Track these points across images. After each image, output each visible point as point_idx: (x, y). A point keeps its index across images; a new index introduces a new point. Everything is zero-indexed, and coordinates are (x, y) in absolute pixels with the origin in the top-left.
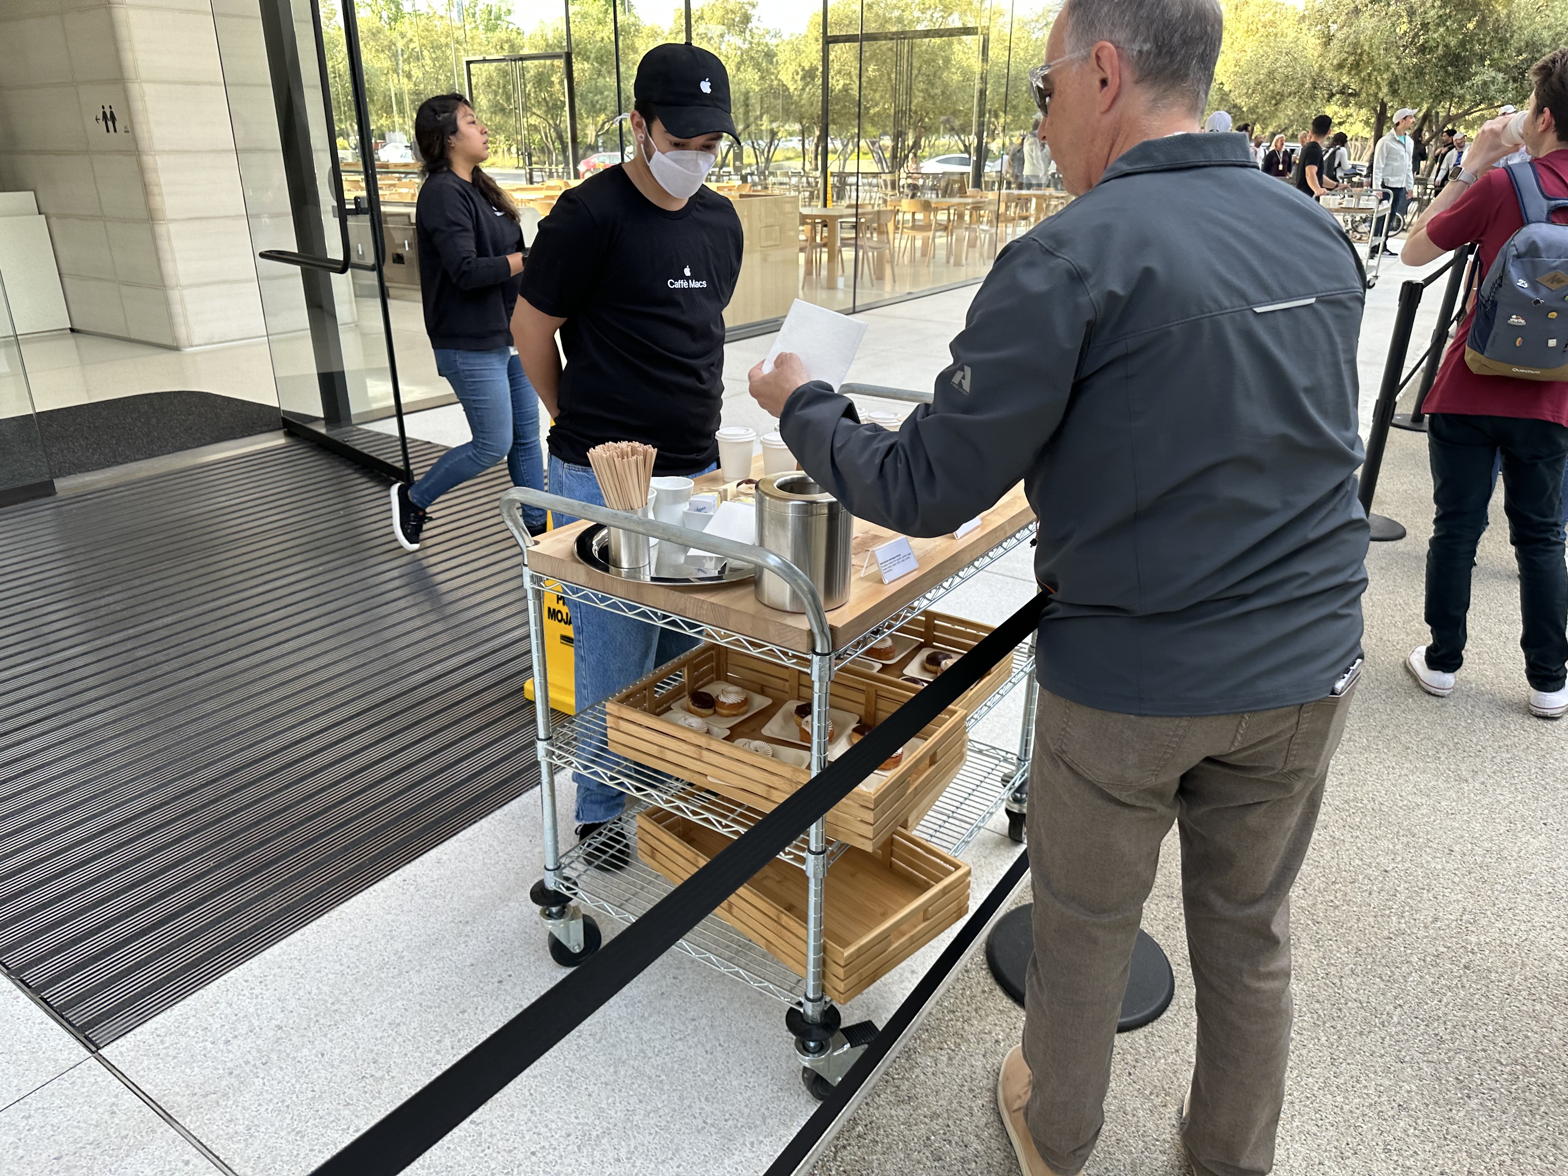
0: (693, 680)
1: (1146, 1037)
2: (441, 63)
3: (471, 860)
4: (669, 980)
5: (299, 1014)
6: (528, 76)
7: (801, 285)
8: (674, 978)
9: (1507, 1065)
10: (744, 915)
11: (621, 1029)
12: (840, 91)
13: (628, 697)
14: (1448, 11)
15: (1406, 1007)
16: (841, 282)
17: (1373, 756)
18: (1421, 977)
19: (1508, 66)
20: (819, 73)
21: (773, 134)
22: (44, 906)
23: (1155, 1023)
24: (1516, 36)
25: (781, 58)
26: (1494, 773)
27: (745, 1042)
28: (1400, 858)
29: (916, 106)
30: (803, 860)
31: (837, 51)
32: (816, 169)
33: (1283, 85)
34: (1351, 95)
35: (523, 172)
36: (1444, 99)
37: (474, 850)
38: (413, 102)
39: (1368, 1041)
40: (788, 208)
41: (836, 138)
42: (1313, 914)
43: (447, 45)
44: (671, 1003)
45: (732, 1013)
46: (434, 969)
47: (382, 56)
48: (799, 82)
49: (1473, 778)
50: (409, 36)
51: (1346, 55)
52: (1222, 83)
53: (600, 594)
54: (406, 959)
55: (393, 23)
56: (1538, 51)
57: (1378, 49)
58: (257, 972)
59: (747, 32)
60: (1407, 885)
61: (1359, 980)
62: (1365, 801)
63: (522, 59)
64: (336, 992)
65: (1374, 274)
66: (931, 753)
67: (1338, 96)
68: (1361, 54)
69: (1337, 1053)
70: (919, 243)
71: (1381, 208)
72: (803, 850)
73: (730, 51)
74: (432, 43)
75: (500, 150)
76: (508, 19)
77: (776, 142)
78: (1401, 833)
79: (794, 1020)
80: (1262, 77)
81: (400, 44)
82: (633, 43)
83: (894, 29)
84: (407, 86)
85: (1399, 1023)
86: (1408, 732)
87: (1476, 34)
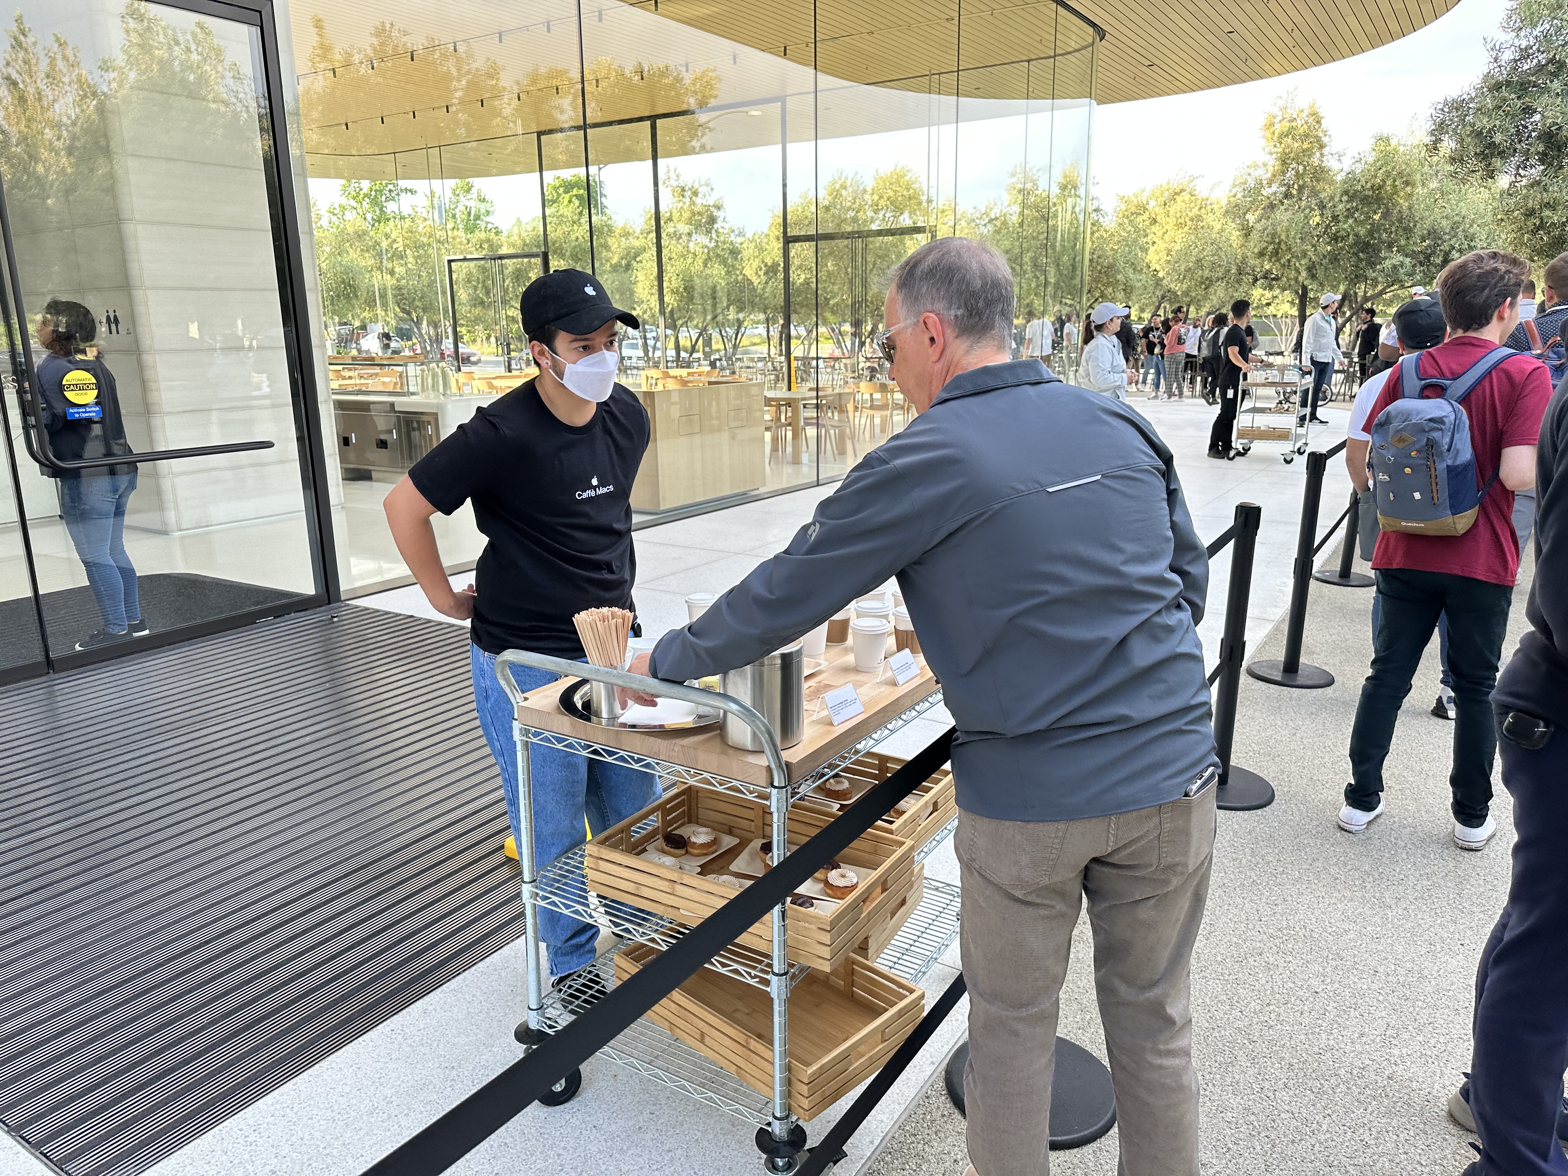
0: (667, 823)
1: (1094, 1152)
2: (423, 260)
3: (456, 1009)
4: (646, 1115)
5: (292, 1159)
6: (506, 272)
7: (767, 461)
8: (651, 1113)
9: (1427, 1165)
10: (715, 1043)
11: (601, 1162)
12: (801, 284)
13: (607, 839)
14: (1355, 204)
15: (1334, 1116)
16: (805, 458)
17: (1304, 887)
18: (1348, 1088)
19: (1413, 251)
20: (781, 268)
21: (740, 323)
22: (43, 1066)
23: (1103, 1139)
24: (1418, 225)
25: (745, 254)
26: (1416, 899)
27: (719, 1170)
28: (1329, 980)
29: (872, 297)
30: (767, 983)
31: (796, 249)
32: (781, 355)
33: (1211, 271)
34: (1273, 279)
35: (502, 359)
36: (1359, 282)
37: (458, 1000)
38: (395, 296)
39: (1300, 1148)
40: (754, 391)
41: (799, 325)
42: (1249, 1034)
43: (429, 245)
44: (648, 1136)
45: (707, 1144)
46: (421, 1113)
47: (366, 255)
48: (762, 277)
49: (1396, 904)
50: (393, 236)
51: (1266, 244)
52: (1155, 270)
53: (583, 742)
54: (395, 1103)
55: (376, 224)
56: (1440, 239)
57: (1294, 238)
58: (251, 1121)
59: (713, 231)
60: (1335, 1005)
61: (1291, 1093)
62: (1297, 929)
63: (501, 258)
64: (328, 1137)
65: (1304, 441)
66: (882, 880)
67: (1262, 280)
68: (1279, 243)
69: (1271, 1160)
70: (877, 421)
71: (1303, 382)
72: (767, 973)
73: (697, 249)
74: (415, 242)
75: (479, 340)
76: (488, 219)
77: (743, 329)
78: (1331, 957)
79: (764, 1139)
80: (1191, 264)
81: (384, 244)
82: (606, 242)
83: (849, 229)
84: (390, 281)
85: (1328, 1131)
86: (1336, 864)
87: (1383, 225)
